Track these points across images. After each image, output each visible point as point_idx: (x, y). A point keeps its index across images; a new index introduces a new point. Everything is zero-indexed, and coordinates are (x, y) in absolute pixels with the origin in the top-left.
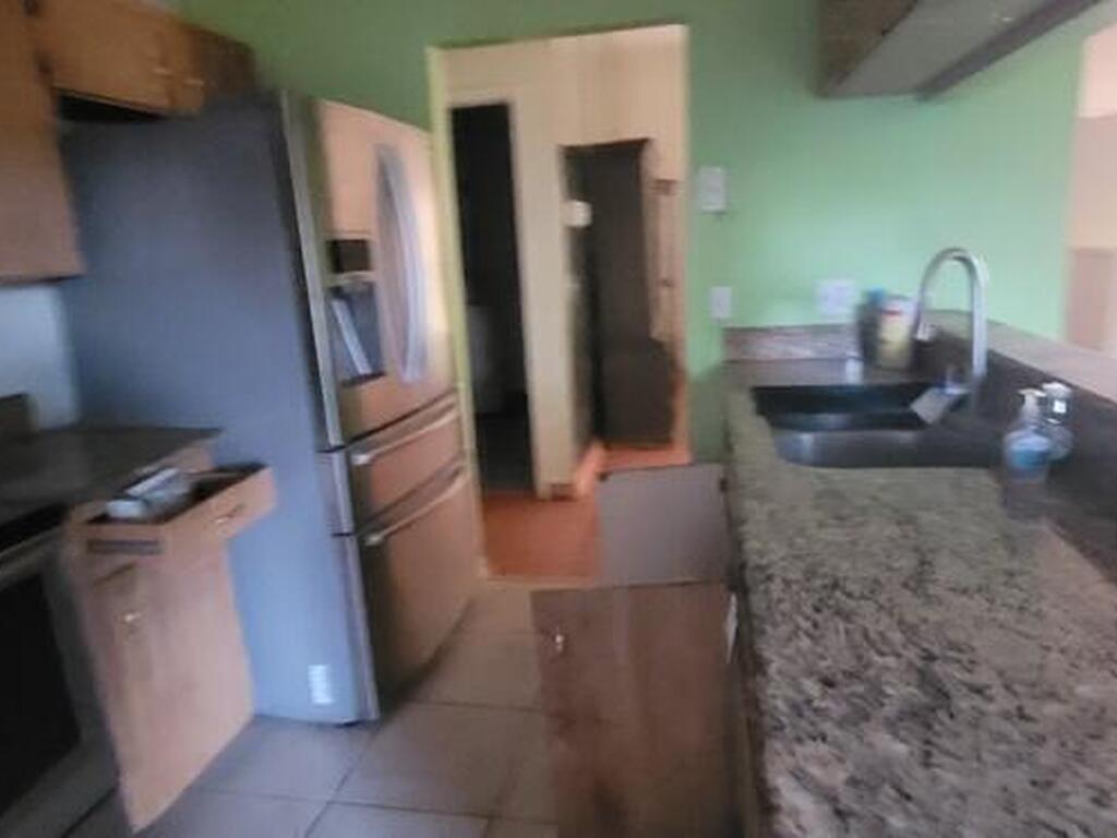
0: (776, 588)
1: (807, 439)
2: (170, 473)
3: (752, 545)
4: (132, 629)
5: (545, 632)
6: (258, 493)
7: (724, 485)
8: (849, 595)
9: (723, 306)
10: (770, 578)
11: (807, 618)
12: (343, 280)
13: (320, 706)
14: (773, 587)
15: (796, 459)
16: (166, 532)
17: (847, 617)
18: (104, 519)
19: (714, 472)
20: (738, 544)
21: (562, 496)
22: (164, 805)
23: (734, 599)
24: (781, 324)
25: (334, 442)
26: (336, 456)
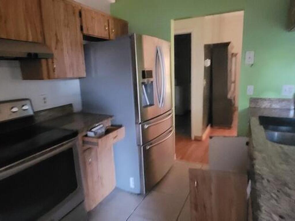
0: (265, 182)
1: (276, 134)
2: (101, 126)
3: (257, 166)
4: (90, 163)
5: (192, 180)
6: (121, 133)
7: (247, 144)
8: (290, 189)
9: (251, 91)
10: (263, 179)
11: (275, 194)
12: (146, 80)
13: (131, 189)
14: (264, 181)
15: (272, 140)
16: (100, 141)
17: (289, 196)
18: (86, 136)
19: (245, 139)
20: (253, 166)
21: (198, 140)
22: (94, 206)
23: (250, 182)
24: (270, 97)
25: (140, 122)
26: (141, 125)
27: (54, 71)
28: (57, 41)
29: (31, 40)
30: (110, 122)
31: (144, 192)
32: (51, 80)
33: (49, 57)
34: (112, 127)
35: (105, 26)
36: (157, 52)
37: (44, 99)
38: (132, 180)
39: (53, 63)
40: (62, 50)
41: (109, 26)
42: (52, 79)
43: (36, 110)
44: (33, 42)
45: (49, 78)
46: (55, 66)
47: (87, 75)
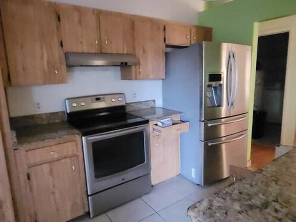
13: (193, 178)
18: (157, 125)
25: (203, 120)
26: (203, 123)
27: (140, 74)
28: (144, 51)
29: (125, 53)
30: (179, 117)
31: (203, 185)
32: (137, 81)
33: (138, 64)
34: (180, 122)
35: (187, 36)
36: (230, 57)
37: (134, 94)
38: (193, 170)
39: (139, 68)
40: (147, 58)
41: (191, 35)
42: (138, 79)
43: (127, 102)
44: (127, 54)
45: (136, 79)
46: (140, 70)
47: (166, 77)
